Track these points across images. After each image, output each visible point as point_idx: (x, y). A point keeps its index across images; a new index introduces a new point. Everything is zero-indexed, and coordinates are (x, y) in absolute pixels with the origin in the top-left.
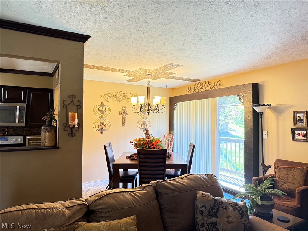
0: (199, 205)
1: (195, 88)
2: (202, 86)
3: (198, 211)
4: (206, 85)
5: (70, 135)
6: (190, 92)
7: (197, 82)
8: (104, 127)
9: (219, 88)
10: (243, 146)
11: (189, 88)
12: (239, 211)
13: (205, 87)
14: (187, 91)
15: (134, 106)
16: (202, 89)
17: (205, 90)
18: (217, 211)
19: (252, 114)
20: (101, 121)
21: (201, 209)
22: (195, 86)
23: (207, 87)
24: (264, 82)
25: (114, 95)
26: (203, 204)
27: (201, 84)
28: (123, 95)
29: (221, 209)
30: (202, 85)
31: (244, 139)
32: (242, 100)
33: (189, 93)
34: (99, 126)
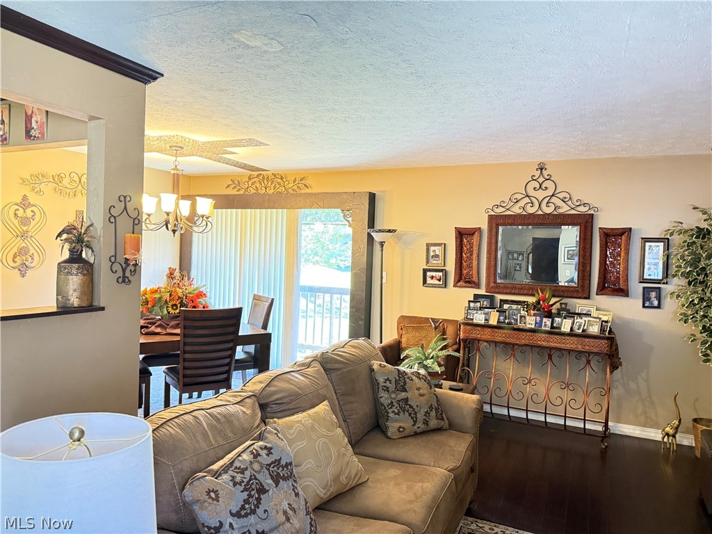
0: (381, 380)
1: (250, 183)
2: (266, 183)
3: (381, 388)
4: (275, 183)
5: (120, 280)
6: (236, 189)
7: (256, 173)
9: (303, 191)
10: (347, 298)
11: (233, 181)
12: (425, 381)
13: (273, 185)
14: (228, 186)
15: (149, 215)
16: (266, 188)
17: (272, 191)
18: (405, 383)
19: (366, 243)
21: (385, 385)
22: (250, 178)
23: (278, 186)
24: (384, 192)
25: (56, 180)
26: (386, 378)
27: (264, 178)
28: (78, 182)
29: (407, 380)
30: (265, 181)
31: (350, 288)
32: (350, 219)
33: (234, 192)
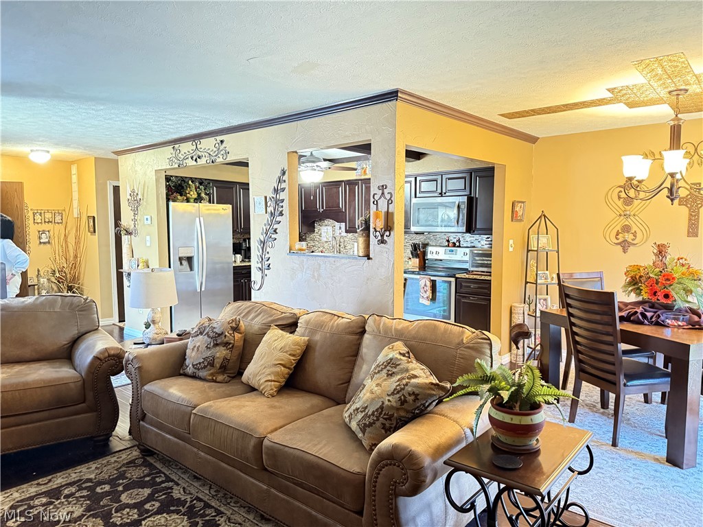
8: (631, 236)
20: (624, 221)
34: (617, 235)
